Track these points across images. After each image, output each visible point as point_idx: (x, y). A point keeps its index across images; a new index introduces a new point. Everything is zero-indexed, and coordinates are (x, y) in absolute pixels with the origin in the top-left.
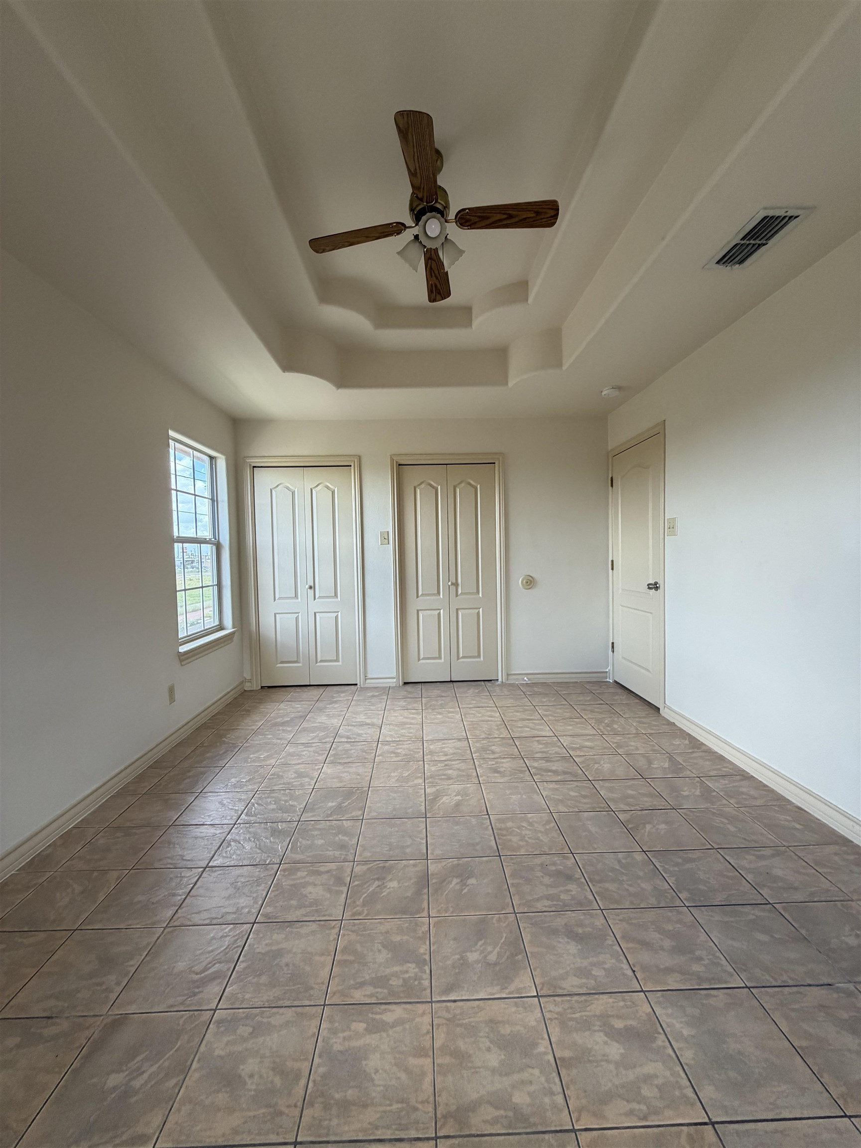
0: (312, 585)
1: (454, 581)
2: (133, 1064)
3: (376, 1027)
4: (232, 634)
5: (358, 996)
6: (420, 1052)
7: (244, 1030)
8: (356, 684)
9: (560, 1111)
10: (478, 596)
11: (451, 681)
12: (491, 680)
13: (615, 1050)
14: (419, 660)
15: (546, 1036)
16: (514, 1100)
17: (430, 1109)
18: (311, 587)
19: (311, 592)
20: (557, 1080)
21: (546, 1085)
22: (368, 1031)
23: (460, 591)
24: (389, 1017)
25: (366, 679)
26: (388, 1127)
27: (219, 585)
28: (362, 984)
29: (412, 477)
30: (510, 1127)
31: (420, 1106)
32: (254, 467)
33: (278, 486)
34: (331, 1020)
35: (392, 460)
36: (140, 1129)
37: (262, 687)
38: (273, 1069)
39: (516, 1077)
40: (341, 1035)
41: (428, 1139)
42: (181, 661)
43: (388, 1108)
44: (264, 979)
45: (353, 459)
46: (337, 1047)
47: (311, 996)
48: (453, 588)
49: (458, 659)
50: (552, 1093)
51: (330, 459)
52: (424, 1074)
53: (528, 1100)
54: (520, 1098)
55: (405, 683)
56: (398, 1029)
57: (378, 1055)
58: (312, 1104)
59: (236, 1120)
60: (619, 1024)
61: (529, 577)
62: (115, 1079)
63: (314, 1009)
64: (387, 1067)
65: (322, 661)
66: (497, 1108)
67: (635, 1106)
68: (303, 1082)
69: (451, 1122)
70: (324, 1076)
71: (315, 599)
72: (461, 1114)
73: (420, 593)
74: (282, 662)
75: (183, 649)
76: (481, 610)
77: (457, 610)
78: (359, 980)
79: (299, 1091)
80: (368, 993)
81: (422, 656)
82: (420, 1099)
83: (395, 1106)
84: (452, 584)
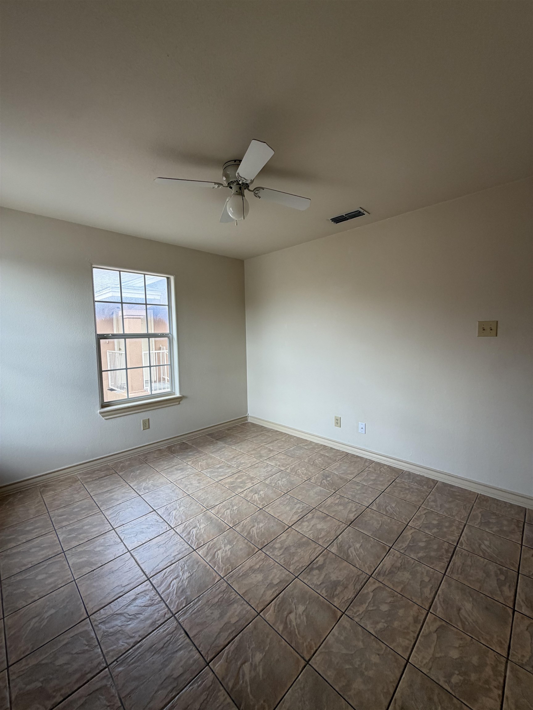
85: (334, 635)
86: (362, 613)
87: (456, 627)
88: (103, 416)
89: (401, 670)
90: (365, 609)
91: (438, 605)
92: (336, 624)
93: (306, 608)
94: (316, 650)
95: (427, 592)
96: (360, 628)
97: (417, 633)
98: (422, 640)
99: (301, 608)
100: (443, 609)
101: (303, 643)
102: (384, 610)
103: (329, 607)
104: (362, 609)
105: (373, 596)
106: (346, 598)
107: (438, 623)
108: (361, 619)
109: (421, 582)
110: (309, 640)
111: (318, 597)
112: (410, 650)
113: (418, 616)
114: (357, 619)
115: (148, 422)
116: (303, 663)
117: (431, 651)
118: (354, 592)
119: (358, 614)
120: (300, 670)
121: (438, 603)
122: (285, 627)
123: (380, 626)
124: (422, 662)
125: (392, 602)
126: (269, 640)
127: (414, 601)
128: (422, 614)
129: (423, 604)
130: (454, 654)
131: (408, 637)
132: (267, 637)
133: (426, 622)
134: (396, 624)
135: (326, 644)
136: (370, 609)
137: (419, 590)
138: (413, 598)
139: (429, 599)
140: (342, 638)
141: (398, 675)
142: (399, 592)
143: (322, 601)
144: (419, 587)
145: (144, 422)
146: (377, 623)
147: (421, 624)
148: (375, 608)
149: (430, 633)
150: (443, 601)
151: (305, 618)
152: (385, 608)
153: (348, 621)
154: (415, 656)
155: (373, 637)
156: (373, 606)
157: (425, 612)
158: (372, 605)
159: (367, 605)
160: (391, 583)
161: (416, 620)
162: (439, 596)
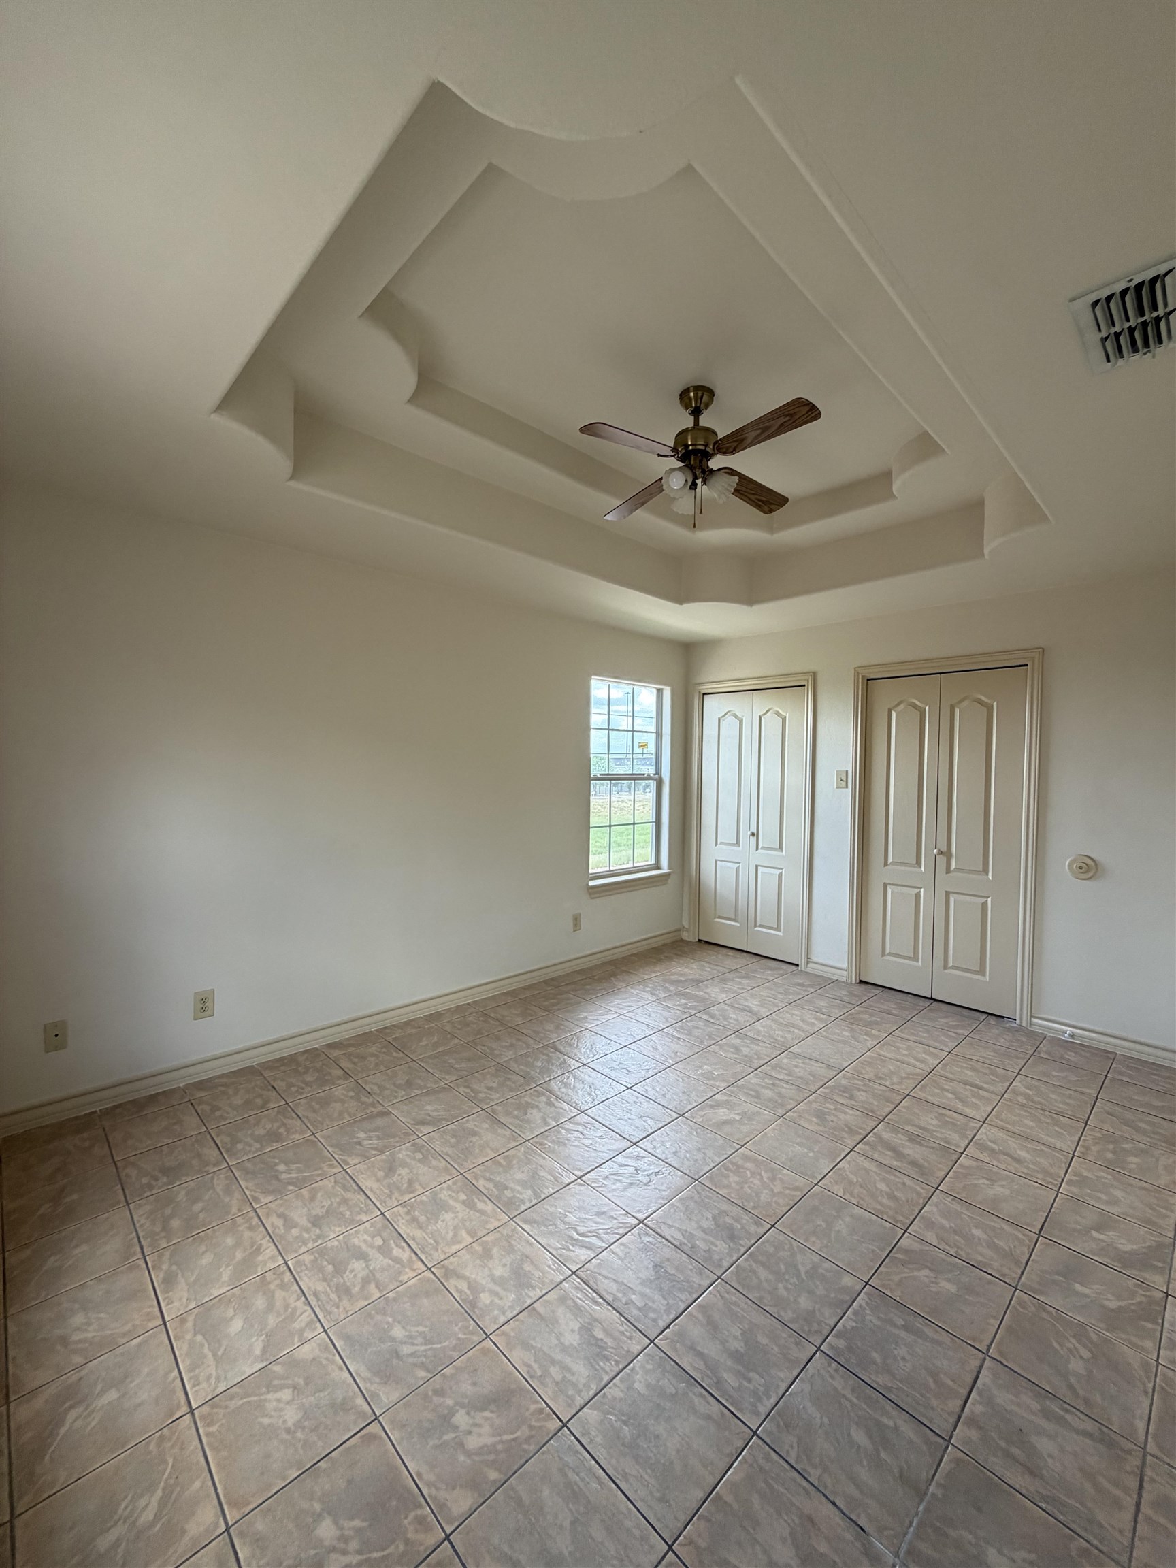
0: (755, 831)
1: (944, 849)
2: (371, 1134)
3: (469, 1204)
4: (667, 875)
5: (481, 1184)
6: (471, 1233)
7: (419, 1156)
8: (798, 965)
9: (495, 1323)
10: (986, 877)
11: (931, 998)
12: (1003, 1017)
13: (572, 1339)
14: (883, 954)
15: (544, 1292)
16: (481, 1295)
17: (443, 1257)
18: (753, 834)
19: (753, 840)
20: (515, 1312)
21: (506, 1308)
22: (464, 1202)
23: (953, 867)
24: (480, 1205)
25: (808, 962)
26: (418, 1244)
27: (658, 823)
28: (490, 1180)
29: (884, 695)
30: (462, 1300)
31: (440, 1251)
32: (704, 694)
33: (726, 714)
34: (454, 1183)
35: (856, 673)
36: (349, 1160)
37: (699, 941)
38: (409, 1180)
39: (498, 1289)
40: (450, 1193)
41: (426, 1266)
42: (590, 894)
43: (427, 1238)
44: (453, 1140)
45: (806, 677)
46: (442, 1196)
47: (462, 1165)
48: (942, 860)
49: (945, 967)
50: (504, 1313)
51: (782, 680)
52: (460, 1242)
53: (488, 1302)
54: (485, 1298)
55: (861, 982)
56: (478, 1215)
57: (453, 1215)
58: (405, 1206)
59: (375, 1186)
60: (599, 1334)
61: (1085, 858)
62: (362, 1135)
63: (454, 1171)
64: (449, 1224)
65: (761, 926)
66: (469, 1288)
67: (535, 1366)
68: (412, 1195)
69: (443, 1270)
70: (422, 1202)
71: (757, 849)
72: (450, 1273)
73: (890, 860)
74: (720, 917)
75: (592, 883)
76: (989, 899)
77: (948, 894)
78: (492, 1177)
79: (406, 1197)
80: (487, 1186)
81: (887, 951)
82: (444, 1249)
83: (431, 1241)
84: (941, 853)
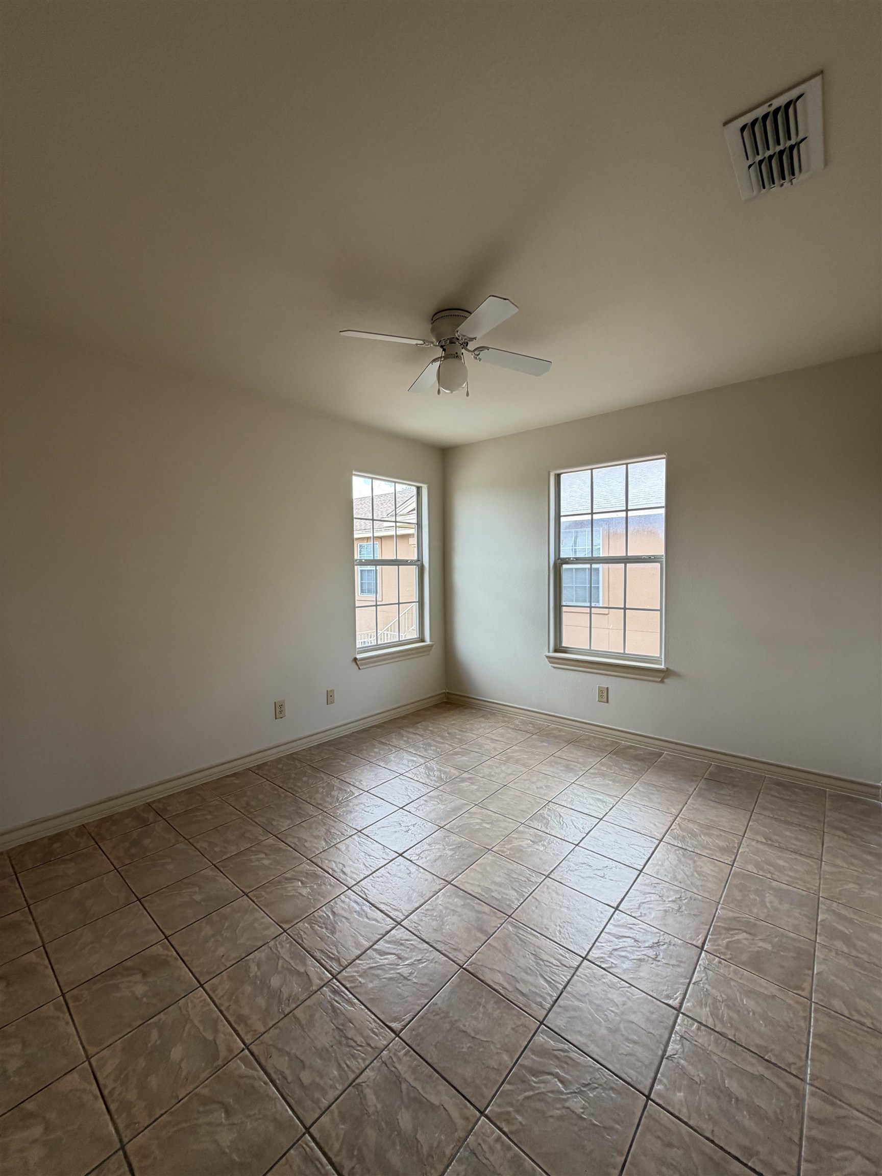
85: (263, 918)
86: (278, 951)
87: (206, 1082)
88: (551, 662)
89: (197, 976)
90: (282, 955)
91: (251, 1072)
92: (275, 922)
93: (304, 896)
94: (254, 902)
95: (279, 1063)
96: (260, 944)
97: (225, 1013)
98: (215, 1016)
99: (304, 892)
100: (240, 1077)
101: (265, 891)
102: (272, 979)
103: (298, 917)
104: (284, 953)
105: (298, 971)
106: (304, 936)
107: (223, 1052)
108: (271, 949)
109: (302, 1061)
110: (266, 896)
111: (314, 908)
112: (211, 993)
113: (246, 1024)
114: (272, 943)
115: (606, 693)
116: (247, 891)
117: (196, 1022)
118: (311, 948)
119: (278, 946)
120: (242, 889)
121: (255, 1073)
122: (286, 879)
123: (254, 968)
124: (192, 1002)
125: (279, 996)
126: (279, 867)
127: (271, 1030)
128: (247, 1033)
129: (262, 1043)
130: (176, 1053)
131: (225, 998)
132: (282, 867)
133: (234, 1034)
134: (248, 989)
135: (257, 910)
136: (281, 961)
137: (287, 1049)
138: (277, 1031)
139: (266, 1059)
140: (256, 925)
141: (193, 970)
142: (295, 1012)
143: (309, 911)
144: (293, 1051)
145: (601, 690)
146: (259, 966)
147: (233, 1024)
148: (279, 968)
149: (216, 1031)
150: (253, 1087)
151: (292, 894)
152: (275, 981)
153: (273, 933)
154: (201, 996)
155: (244, 955)
156: (283, 967)
157: (248, 1039)
158: (285, 966)
159: (287, 959)
160: (314, 1004)
161: (242, 1019)
162: (265, 1083)
